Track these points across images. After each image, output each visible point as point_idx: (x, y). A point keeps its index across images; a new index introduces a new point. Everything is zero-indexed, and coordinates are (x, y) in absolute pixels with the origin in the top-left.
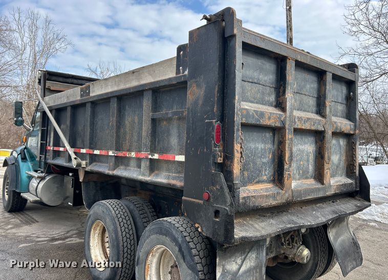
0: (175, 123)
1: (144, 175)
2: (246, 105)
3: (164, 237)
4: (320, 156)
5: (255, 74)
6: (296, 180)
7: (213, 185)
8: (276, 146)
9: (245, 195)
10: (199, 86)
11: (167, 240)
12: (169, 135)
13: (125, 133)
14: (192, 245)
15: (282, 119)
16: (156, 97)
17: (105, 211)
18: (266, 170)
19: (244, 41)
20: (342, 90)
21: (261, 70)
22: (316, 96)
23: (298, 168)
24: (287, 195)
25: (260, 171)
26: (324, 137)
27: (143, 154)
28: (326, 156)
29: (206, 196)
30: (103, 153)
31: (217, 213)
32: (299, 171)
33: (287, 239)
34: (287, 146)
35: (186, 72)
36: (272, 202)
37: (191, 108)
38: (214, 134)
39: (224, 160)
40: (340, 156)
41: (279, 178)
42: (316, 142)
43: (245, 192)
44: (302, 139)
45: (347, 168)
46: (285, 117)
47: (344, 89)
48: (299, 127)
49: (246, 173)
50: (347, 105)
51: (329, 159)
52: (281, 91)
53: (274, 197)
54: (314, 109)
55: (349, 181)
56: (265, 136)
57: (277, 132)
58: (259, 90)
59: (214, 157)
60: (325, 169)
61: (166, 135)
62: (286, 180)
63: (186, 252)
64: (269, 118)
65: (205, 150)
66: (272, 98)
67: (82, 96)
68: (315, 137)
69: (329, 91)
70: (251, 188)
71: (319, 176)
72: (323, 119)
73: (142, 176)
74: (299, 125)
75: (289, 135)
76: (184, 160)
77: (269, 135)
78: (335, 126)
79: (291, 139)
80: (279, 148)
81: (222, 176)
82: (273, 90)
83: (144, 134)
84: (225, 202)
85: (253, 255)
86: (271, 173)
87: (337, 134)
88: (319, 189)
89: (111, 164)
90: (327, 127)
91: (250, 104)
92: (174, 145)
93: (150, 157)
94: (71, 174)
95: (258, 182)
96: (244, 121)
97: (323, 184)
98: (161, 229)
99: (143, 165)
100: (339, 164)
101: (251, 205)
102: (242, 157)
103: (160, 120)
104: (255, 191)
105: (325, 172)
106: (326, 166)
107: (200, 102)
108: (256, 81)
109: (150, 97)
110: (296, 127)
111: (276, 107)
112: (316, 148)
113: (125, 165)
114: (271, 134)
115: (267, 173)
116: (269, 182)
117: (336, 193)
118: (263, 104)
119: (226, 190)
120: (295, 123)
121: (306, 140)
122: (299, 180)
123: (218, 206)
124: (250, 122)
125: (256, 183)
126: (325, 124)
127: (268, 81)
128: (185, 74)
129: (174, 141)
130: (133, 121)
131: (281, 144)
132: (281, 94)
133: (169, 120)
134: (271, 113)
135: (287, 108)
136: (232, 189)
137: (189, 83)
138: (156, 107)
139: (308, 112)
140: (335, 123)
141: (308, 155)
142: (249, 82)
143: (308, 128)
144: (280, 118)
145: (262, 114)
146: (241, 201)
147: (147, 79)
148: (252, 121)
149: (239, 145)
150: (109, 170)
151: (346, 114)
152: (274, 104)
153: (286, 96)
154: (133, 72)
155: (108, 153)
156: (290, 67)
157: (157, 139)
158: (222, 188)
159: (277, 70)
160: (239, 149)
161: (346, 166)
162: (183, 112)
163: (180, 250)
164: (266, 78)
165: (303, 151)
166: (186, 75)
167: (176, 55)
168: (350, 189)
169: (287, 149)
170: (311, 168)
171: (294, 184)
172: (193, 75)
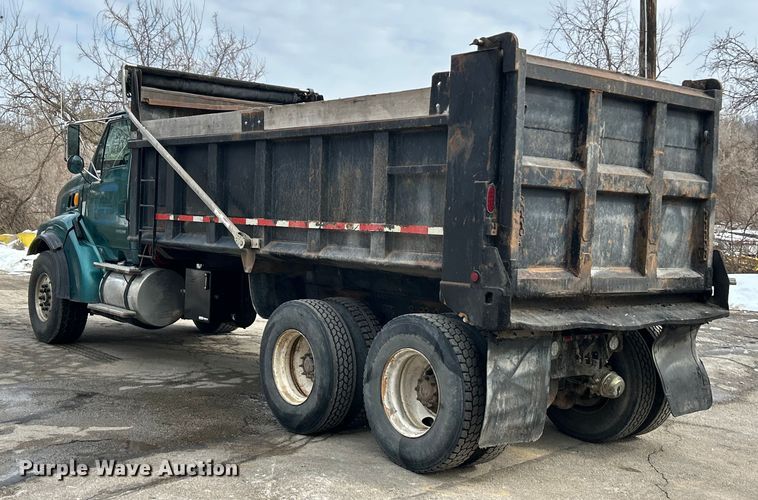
0: (426, 182)
1: (376, 255)
2: (529, 162)
3: (413, 336)
4: (641, 233)
5: (543, 116)
6: (599, 266)
7: (485, 263)
8: (570, 216)
9: (525, 278)
10: (464, 134)
11: (418, 339)
12: (415, 199)
13: (337, 194)
14: (452, 342)
15: (580, 178)
16: (394, 143)
17: (305, 314)
18: (554, 248)
19: (529, 76)
20: (689, 127)
21: (552, 109)
22: (639, 140)
23: (604, 249)
24: (583, 284)
25: (546, 250)
26: (648, 204)
27: (374, 226)
28: (651, 232)
29: (474, 277)
30: (297, 224)
31: (489, 296)
32: (605, 254)
33: (585, 354)
34: (585, 215)
35: (446, 113)
36: (561, 291)
37: (453, 162)
38: (487, 198)
39: (498, 232)
40: (681, 234)
41: (572, 259)
42: (636, 212)
43: (524, 274)
44: (612, 206)
45: (693, 254)
46: (585, 176)
47: (694, 126)
48: (606, 189)
49: (526, 252)
50: (698, 151)
51: (656, 237)
52: (581, 137)
53: (563, 284)
54: (635, 161)
55: (695, 275)
56: (554, 202)
57: (572, 197)
58: (547, 138)
59: (487, 228)
60: (648, 251)
61: (410, 198)
62: (582, 263)
63: (445, 352)
64: (561, 178)
65: (474, 220)
66: (567, 148)
67: (244, 128)
68: (636, 203)
69: (660, 132)
70: (533, 270)
71: (638, 262)
72: (648, 177)
73: (372, 257)
74: (606, 187)
75: (589, 202)
76: (442, 234)
77: (560, 201)
78: (669, 186)
79: (593, 206)
80: (574, 219)
81: (496, 251)
82: (568, 136)
83: (375, 196)
84: (499, 282)
85: (532, 357)
86: (563, 253)
87: (674, 199)
88: (635, 282)
89: (313, 241)
90: (653, 188)
91: (535, 159)
92: (425, 213)
93: (386, 229)
94: (198, 266)
95: (542, 264)
96: (526, 182)
97: (643, 274)
98: (407, 326)
99: (374, 241)
100: (678, 247)
101: (532, 290)
102: (521, 228)
103: (402, 177)
104: (537, 274)
105: (648, 257)
106: (650, 248)
107: (467, 156)
108: (543, 126)
109: (386, 142)
110: (601, 188)
111: (572, 160)
112: (636, 220)
113: (338, 244)
114: (564, 199)
115: (556, 252)
116: (558, 265)
117: (666, 291)
118: (553, 158)
119: (502, 268)
120: (600, 183)
121: (619, 209)
122: (605, 266)
123: (490, 288)
124: (533, 184)
125: (540, 265)
126: (651, 183)
127: (562, 125)
128: (444, 114)
129: (424, 207)
130: (353, 176)
131: (578, 212)
132: (580, 142)
133: (417, 177)
134: (563, 171)
135: (588, 162)
136: (509, 267)
137: (450, 129)
138: (394, 157)
139: (624, 165)
140: (670, 181)
141: (620, 230)
142: (534, 128)
143: (621, 190)
144: (576, 178)
145: (550, 173)
146: (519, 284)
147: (379, 115)
148: (536, 183)
149: (519, 214)
150: (309, 251)
151: (697, 166)
152: (570, 156)
153: (587, 145)
154: (355, 101)
155: (307, 225)
156: (595, 103)
157: (395, 205)
158: (495, 265)
159: (576, 107)
160: (518, 219)
161: (691, 251)
162: (440, 168)
163: (437, 349)
164: (558, 121)
165: (612, 225)
166: (445, 117)
167: (430, 85)
168: (693, 287)
169: (585, 220)
170: (625, 250)
171: (594, 272)
172: (456, 117)
